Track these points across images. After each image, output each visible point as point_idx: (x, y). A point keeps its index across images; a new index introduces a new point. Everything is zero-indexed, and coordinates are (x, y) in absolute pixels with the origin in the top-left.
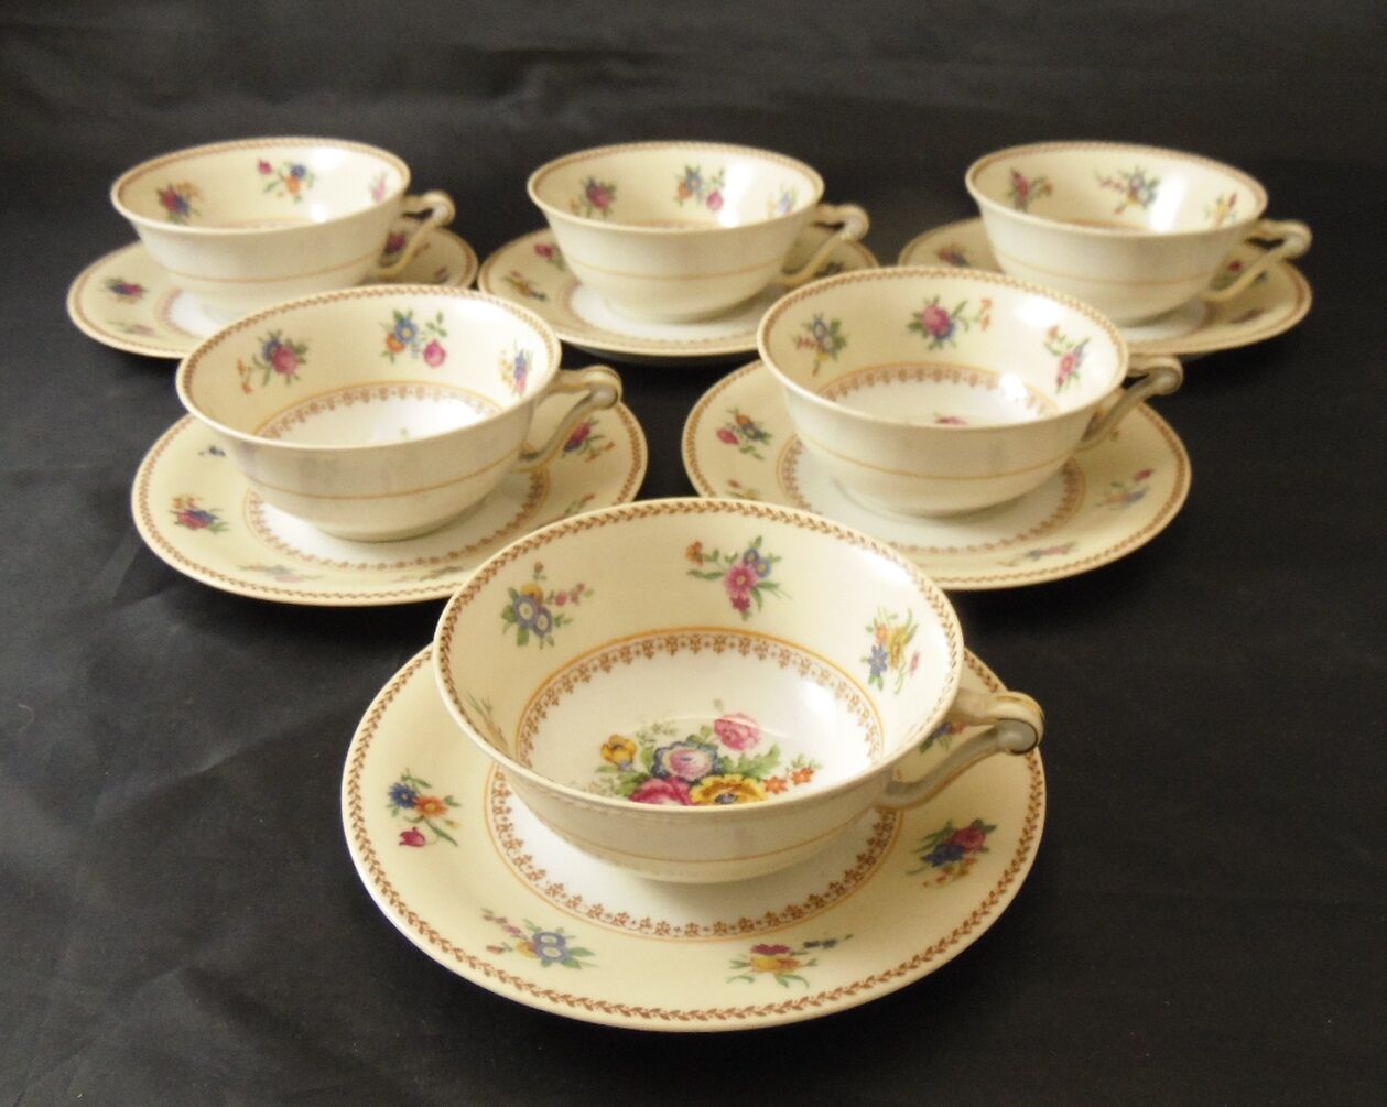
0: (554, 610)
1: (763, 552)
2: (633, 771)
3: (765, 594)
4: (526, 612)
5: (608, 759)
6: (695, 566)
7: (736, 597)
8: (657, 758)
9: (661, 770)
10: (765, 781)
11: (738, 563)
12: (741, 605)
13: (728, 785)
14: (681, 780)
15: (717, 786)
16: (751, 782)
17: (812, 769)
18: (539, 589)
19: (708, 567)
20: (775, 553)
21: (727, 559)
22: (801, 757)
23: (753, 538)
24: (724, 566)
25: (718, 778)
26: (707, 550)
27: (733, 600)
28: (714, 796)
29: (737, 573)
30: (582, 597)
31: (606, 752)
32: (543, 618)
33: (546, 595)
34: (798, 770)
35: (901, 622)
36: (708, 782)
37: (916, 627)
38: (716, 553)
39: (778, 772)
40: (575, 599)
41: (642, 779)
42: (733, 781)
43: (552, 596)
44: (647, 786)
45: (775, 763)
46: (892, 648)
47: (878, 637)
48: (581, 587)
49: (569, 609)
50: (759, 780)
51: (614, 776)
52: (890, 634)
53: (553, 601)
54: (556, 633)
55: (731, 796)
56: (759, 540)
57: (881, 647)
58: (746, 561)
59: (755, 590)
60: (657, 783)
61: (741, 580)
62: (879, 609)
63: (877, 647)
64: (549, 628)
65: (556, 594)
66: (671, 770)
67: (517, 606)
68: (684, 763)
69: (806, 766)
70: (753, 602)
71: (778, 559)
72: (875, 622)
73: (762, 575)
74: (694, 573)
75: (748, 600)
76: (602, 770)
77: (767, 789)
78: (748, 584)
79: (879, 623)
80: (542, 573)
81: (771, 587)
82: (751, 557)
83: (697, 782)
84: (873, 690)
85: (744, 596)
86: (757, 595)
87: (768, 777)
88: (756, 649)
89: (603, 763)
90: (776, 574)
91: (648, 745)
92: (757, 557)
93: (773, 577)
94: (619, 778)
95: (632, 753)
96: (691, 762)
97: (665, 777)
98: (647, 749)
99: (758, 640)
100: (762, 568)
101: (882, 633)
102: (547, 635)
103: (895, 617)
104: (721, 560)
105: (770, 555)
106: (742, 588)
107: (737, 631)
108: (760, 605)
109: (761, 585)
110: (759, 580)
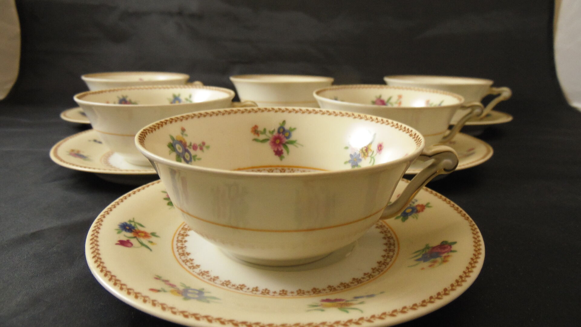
0: (192, 152)
1: (287, 127)
3: (290, 147)
4: (180, 149)
6: (256, 137)
7: (276, 150)
11: (275, 134)
12: (279, 153)
18: (184, 140)
19: (262, 137)
20: (293, 127)
21: (270, 132)
23: (281, 122)
24: (268, 135)
26: (260, 129)
27: (274, 151)
29: (276, 138)
30: (204, 148)
32: (187, 154)
33: (188, 144)
38: (265, 130)
40: (201, 149)
43: (190, 145)
48: (204, 144)
49: (198, 153)
53: (192, 147)
54: (194, 161)
56: (284, 122)
58: (279, 132)
59: (285, 145)
61: (278, 141)
64: (191, 160)
65: (192, 144)
67: (175, 144)
70: (285, 151)
71: (295, 129)
73: (288, 138)
74: (255, 140)
75: (282, 150)
78: (281, 143)
80: (185, 133)
81: (292, 143)
82: (281, 130)
85: (280, 150)
86: (286, 147)
90: (294, 136)
92: (284, 131)
93: (293, 138)
100: (287, 134)
102: (190, 162)
104: (267, 133)
105: (290, 128)
106: (279, 145)
107: (278, 166)
108: (288, 152)
109: (288, 143)
110: (286, 140)
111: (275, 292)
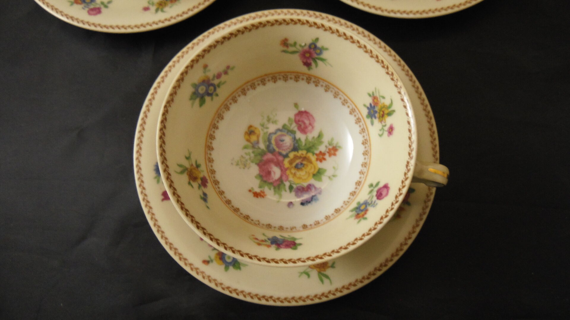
0: (216, 82)
1: (319, 45)
2: (259, 148)
3: (319, 62)
4: (202, 90)
5: (248, 140)
6: (285, 49)
7: (305, 61)
8: (269, 140)
9: (271, 148)
10: (316, 155)
11: (306, 48)
12: (308, 65)
13: (300, 157)
14: (280, 154)
15: (296, 157)
16: (310, 155)
17: (337, 148)
18: (207, 77)
19: (291, 49)
20: (326, 45)
21: (300, 46)
22: (332, 139)
23: (314, 39)
24: (299, 49)
25: (296, 153)
26: (291, 41)
27: (303, 62)
28: (294, 164)
29: (306, 52)
30: (229, 71)
31: (247, 137)
32: (212, 88)
33: (211, 77)
34: (331, 147)
35: (387, 102)
36: (292, 155)
37: (394, 111)
38: (295, 43)
39: (322, 148)
40: (226, 73)
41: (263, 154)
42: (302, 154)
43: (214, 76)
44: (265, 158)
45: (321, 143)
46: (380, 111)
47: (373, 100)
48: (228, 67)
49: (224, 78)
50: (313, 154)
51: (250, 151)
52: (380, 104)
53: (215, 78)
54: (218, 91)
55: (302, 164)
56: (317, 39)
57: (374, 107)
58: (310, 47)
59: (314, 60)
60: (270, 156)
61: (307, 55)
62: (376, 89)
63: (373, 105)
64: (215, 90)
65: (216, 74)
66: (275, 147)
67: (197, 90)
68: (281, 143)
69: (335, 145)
70: (313, 64)
71: (327, 49)
72: (373, 94)
73: (318, 54)
74: (284, 51)
75: (311, 63)
76: (245, 147)
77: (317, 159)
78: (311, 57)
79: (375, 95)
80: (208, 68)
81: (323, 60)
82: (313, 46)
83: (286, 156)
84: (368, 121)
85: (309, 61)
86: (315, 62)
87: (317, 152)
88: (314, 82)
89: (245, 143)
90: (325, 55)
91: (265, 130)
92: (316, 47)
93: (323, 57)
94: (253, 152)
95: (258, 137)
96: (284, 142)
97: (273, 152)
98: (265, 134)
99: (315, 79)
100: (318, 51)
101: (375, 101)
102: (214, 94)
103: (384, 98)
104: (298, 46)
105: (323, 47)
106: (308, 58)
107: (305, 74)
108: (317, 65)
109: (318, 59)
110: (317, 56)
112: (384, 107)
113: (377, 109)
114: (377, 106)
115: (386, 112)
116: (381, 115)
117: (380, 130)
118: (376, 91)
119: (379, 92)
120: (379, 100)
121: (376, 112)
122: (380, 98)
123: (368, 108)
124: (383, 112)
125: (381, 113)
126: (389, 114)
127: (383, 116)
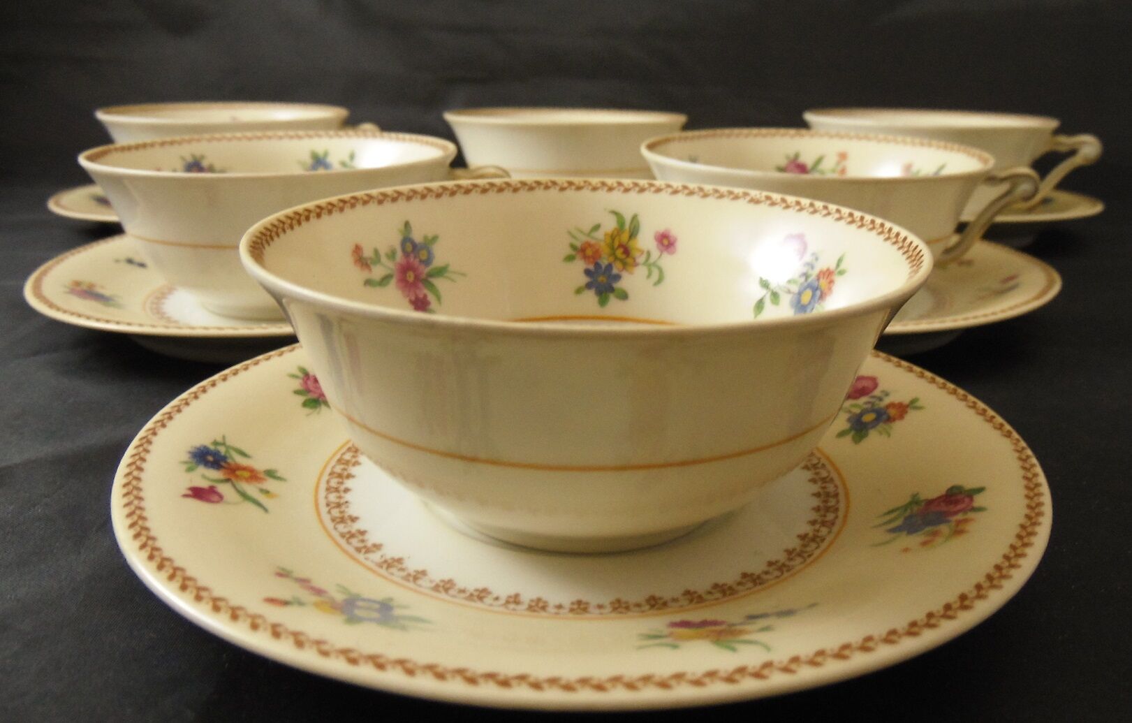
1: (417, 237)
3: (438, 283)
6: (366, 274)
7: (413, 297)
11: (399, 257)
12: (420, 303)
20: (430, 234)
21: (387, 256)
23: (402, 227)
24: (388, 265)
26: (367, 252)
27: (410, 300)
29: (405, 269)
35: (610, 225)
37: (635, 218)
38: (376, 252)
46: (613, 254)
47: (585, 257)
52: (603, 245)
56: (407, 226)
57: (597, 265)
58: (406, 253)
59: (427, 282)
61: (411, 277)
62: (570, 233)
63: (591, 267)
70: (431, 297)
71: (435, 238)
72: (573, 247)
73: (428, 262)
74: (370, 283)
75: (425, 296)
78: (418, 279)
79: (578, 244)
81: (441, 272)
82: (409, 247)
84: (612, 305)
85: (421, 296)
86: (432, 287)
90: (440, 256)
92: (414, 246)
93: (438, 262)
100: (423, 255)
101: (589, 252)
103: (597, 227)
104: (384, 259)
105: (425, 238)
106: (415, 284)
108: (439, 298)
109: (431, 275)
110: (427, 270)
111: (560, 607)
112: (612, 237)
113: (604, 262)
114: (600, 257)
115: (625, 237)
116: (623, 256)
117: (649, 276)
118: (574, 237)
119: (581, 232)
120: (593, 242)
121: (610, 267)
122: (593, 238)
123: (589, 286)
124: (621, 246)
125: (619, 253)
126: (633, 233)
127: (627, 252)
